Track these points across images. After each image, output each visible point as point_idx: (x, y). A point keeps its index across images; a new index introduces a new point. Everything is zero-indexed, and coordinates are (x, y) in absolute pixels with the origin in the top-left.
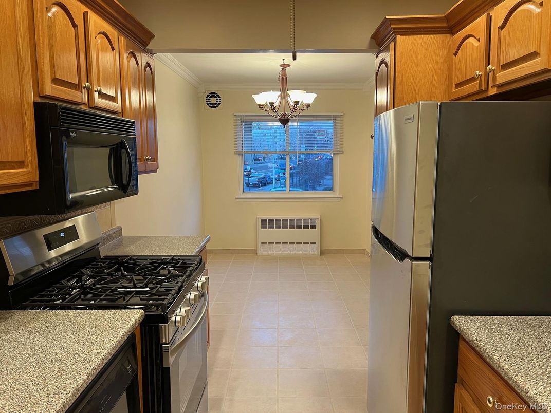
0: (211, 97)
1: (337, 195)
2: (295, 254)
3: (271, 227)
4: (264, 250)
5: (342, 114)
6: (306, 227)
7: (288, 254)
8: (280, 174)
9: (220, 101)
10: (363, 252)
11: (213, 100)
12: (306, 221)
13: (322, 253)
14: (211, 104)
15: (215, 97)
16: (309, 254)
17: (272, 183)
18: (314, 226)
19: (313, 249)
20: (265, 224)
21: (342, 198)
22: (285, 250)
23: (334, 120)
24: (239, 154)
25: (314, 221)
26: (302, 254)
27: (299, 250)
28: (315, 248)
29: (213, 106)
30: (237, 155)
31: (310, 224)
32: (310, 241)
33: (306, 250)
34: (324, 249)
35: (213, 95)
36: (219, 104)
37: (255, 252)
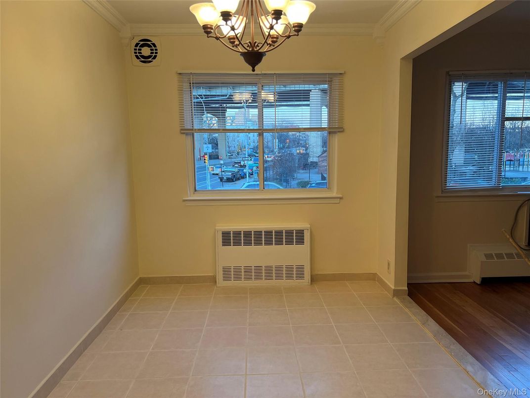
0: (143, 46)
1: (334, 195)
2: (274, 282)
3: (237, 243)
4: (227, 277)
5: (342, 72)
6: (289, 242)
7: (263, 283)
8: (254, 168)
9: (156, 53)
10: (373, 278)
11: (146, 51)
12: (289, 233)
13: (314, 279)
14: (143, 57)
15: (149, 46)
16: (294, 282)
17: (246, 177)
18: (300, 241)
19: (300, 275)
20: (228, 239)
21: (341, 198)
22: (258, 277)
23: (330, 82)
24: (187, 134)
25: (300, 233)
26: (284, 283)
27: (279, 276)
28: (303, 274)
29: (146, 59)
30: (185, 135)
31: (295, 237)
32: (295, 263)
33: (289, 276)
34: (316, 272)
35: (145, 43)
36: (155, 57)
37: (213, 280)
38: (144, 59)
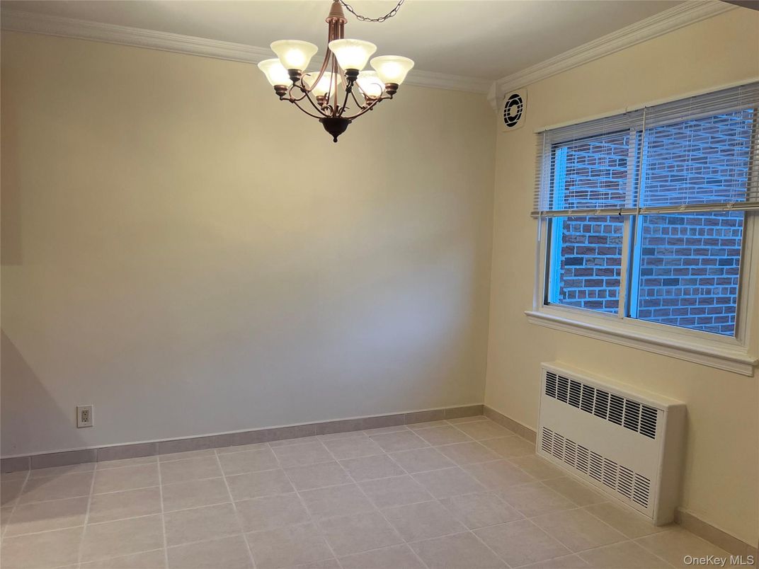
0: (511, 104)
9: (521, 110)
14: (510, 118)
15: (516, 103)
35: (514, 99)
36: (520, 116)
38: (511, 121)
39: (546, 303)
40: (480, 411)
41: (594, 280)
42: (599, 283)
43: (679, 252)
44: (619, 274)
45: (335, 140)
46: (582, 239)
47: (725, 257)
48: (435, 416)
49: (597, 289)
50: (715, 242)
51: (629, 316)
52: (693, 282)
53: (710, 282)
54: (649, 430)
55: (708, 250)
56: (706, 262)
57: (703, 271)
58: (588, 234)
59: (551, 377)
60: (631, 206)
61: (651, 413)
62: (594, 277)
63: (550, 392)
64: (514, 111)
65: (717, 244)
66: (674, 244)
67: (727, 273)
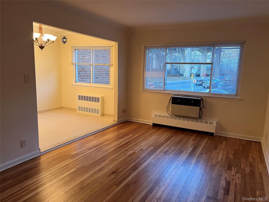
4: (79, 110)
5: (112, 46)
6: (95, 101)
12: (95, 98)
15: (65, 38)
16: (96, 114)
22: (87, 111)
26: (93, 114)
28: (99, 112)
34: (105, 113)
36: (66, 42)
38: (64, 42)
39: (76, 82)
40: (61, 108)
41: (82, 78)
42: (83, 78)
43: (98, 71)
44: (91, 76)
45: (42, 50)
46: (79, 69)
47: (106, 73)
48: (52, 110)
49: (83, 80)
50: (104, 69)
51: (93, 83)
52: (101, 78)
53: (104, 78)
54: (98, 101)
55: (103, 71)
56: (103, 74)
57: (102, 76)
58: (80, 68)
59: (79, 96)
60: (92, 63)
61: (98, 98)
62: (82, 77)
63: (79, 99)
64: (65, 40)
65: (105, 70)
66: (97, 70)
67: (107, 76)
